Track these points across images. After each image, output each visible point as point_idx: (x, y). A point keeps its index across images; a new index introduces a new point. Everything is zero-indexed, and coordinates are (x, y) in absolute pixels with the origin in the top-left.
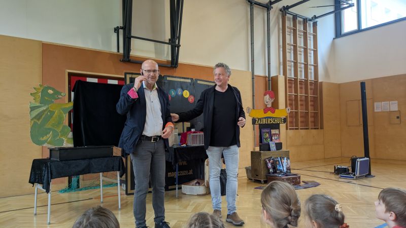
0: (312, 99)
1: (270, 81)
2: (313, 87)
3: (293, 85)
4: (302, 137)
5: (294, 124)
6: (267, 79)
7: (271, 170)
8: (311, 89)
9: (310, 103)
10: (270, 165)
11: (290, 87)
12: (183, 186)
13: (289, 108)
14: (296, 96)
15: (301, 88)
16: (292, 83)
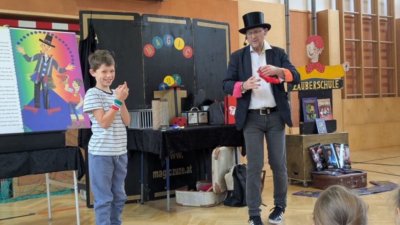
0: (385, 48)
1: (316, 19)
2: (385, 28)
3: (353, 25)
4: (369, 110)
5: (355, 90)
6: (310, 16)
7: (319, 165)
8: (383, 31)
9: (380, 54)
10: (316, 157)
11: (348, 29)
12: (177, 192)
13: (346, 63)
14: (358, 44)
15: (366, 30)
16: (351, 22)
